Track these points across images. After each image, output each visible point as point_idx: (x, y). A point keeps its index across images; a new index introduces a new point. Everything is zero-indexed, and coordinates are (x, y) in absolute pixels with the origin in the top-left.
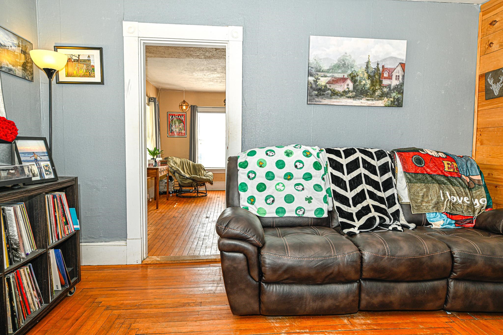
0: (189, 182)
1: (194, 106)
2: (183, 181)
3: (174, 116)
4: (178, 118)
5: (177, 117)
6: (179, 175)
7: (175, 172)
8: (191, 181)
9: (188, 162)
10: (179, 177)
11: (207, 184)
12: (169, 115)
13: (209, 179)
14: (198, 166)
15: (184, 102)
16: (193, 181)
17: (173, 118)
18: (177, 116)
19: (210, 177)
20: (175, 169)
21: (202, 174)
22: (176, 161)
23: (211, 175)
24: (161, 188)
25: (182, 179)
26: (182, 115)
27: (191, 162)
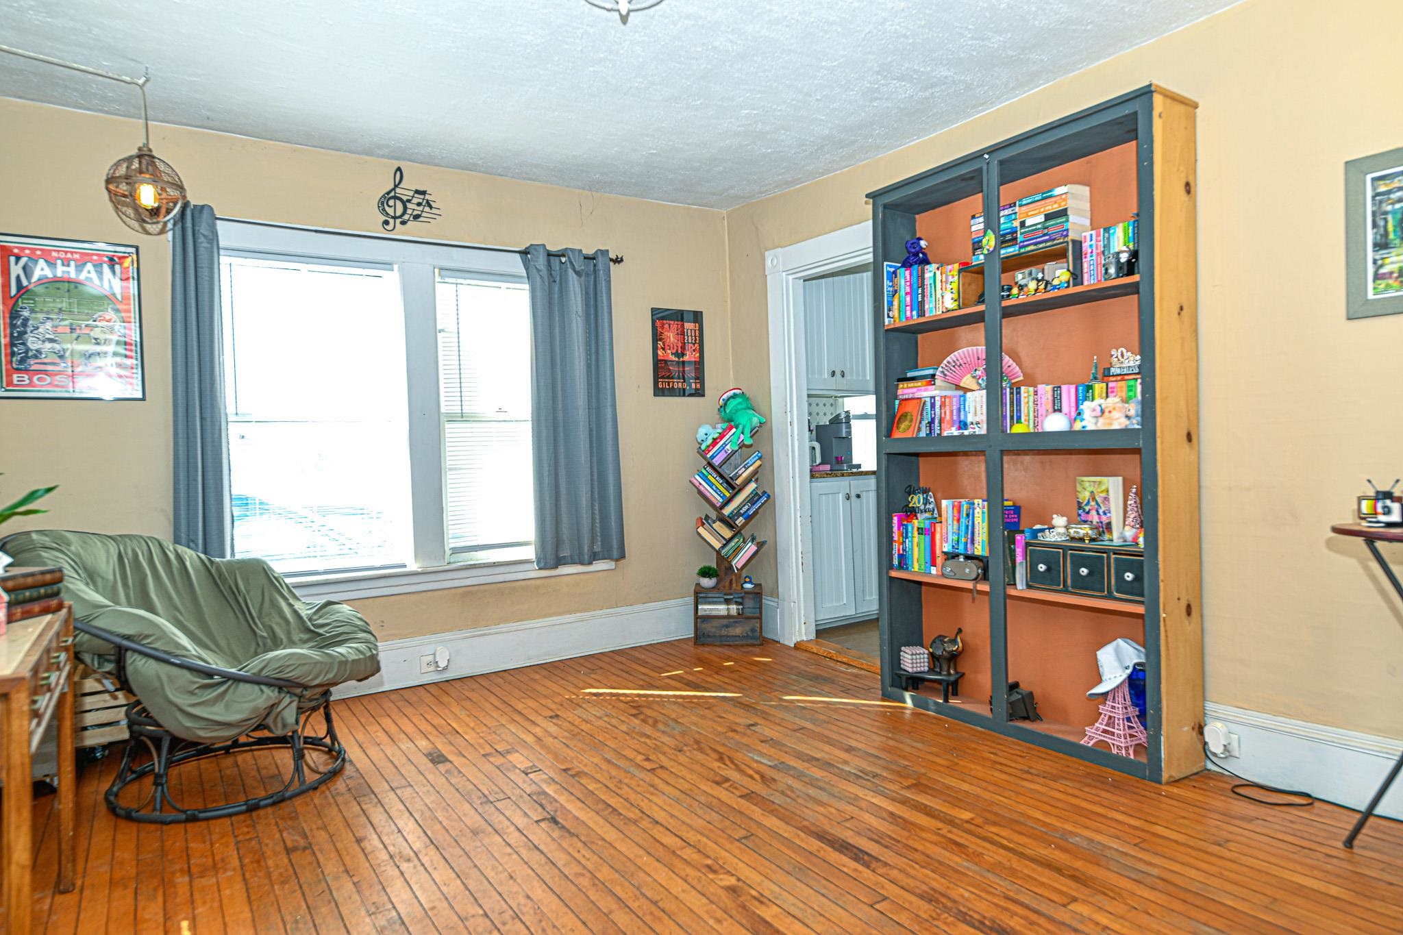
3: (41, 263)
9: (172, 556)
12: (8, 251)
14: (244, 578)
15: (145, 157)
16: (281, 689)
20: (126, 630)
21: (287, 622)
25: (192, 693)
26: (110, 258)
27: (189, 555)
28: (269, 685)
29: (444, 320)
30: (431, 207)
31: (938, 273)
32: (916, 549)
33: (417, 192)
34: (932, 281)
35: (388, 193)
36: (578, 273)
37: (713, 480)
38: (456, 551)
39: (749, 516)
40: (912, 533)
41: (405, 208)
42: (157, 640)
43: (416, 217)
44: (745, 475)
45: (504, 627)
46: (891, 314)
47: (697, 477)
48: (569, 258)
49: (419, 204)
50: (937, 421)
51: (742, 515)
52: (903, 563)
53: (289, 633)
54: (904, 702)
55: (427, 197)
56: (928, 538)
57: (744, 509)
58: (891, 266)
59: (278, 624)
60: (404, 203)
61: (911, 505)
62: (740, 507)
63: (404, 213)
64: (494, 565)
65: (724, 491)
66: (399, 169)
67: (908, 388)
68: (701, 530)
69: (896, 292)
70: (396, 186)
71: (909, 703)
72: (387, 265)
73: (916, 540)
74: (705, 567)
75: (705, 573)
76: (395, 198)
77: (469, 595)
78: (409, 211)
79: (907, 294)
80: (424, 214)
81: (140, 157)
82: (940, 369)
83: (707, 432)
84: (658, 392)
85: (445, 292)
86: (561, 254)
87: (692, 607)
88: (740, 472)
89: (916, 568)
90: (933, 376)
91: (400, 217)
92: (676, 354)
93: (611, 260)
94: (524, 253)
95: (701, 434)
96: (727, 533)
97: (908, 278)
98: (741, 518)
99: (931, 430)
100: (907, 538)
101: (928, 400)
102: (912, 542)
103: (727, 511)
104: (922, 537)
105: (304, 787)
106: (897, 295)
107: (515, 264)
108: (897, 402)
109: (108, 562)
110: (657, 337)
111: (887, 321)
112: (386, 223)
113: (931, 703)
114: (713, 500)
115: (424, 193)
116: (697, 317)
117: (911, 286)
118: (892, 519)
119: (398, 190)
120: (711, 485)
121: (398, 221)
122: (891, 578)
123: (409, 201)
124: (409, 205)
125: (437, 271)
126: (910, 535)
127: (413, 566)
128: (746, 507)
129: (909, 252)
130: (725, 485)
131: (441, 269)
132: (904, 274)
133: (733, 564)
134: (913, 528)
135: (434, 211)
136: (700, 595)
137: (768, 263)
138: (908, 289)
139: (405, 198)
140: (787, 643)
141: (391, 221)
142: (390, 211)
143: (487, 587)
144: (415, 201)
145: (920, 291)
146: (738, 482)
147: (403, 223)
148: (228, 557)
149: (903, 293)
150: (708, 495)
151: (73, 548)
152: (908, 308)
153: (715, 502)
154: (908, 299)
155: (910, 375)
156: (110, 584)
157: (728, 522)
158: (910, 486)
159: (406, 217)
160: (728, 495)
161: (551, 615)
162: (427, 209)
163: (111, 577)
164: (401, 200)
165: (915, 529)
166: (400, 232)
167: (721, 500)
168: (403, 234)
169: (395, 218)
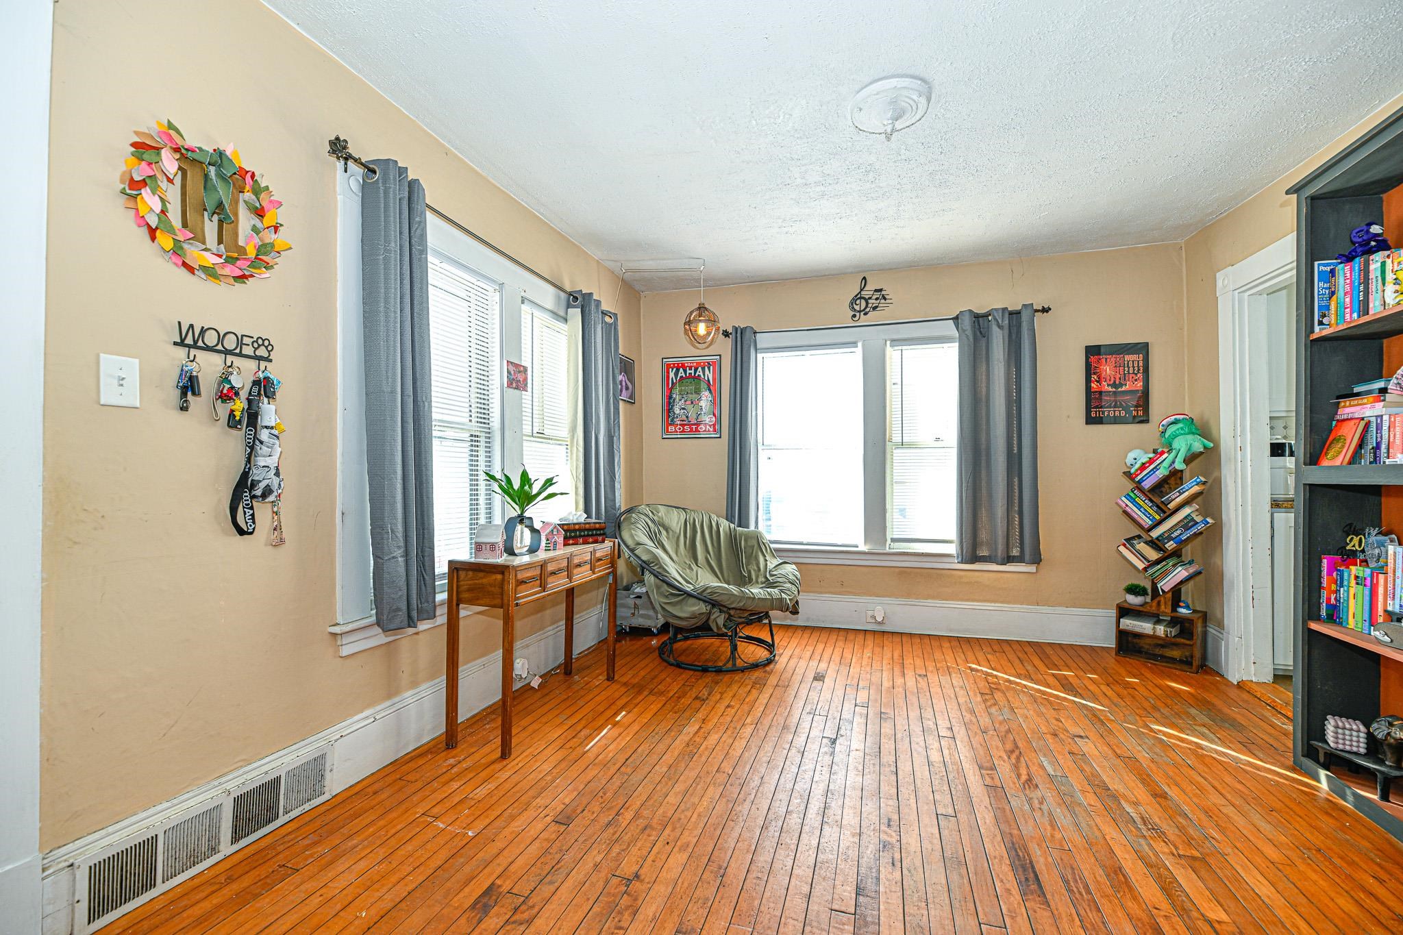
0: (693, 613)
1: (743, 331)
2: (668, 608)
3: (681, 370)
4: (695, 374)
5: (692, 372)
6: (657, 581)
7: (643, 569)
8: (701, 608)
9: (714, 524)
10: (658, 588)
11: (777, 617)
12: (669, 366)
13: (781, 599)
14: (746, 540)
15: (702, 309)
16: (714, 606)
17: (680, 375)
18: (690, 369)
19: (789, 585)
20: (644, 558)
21: (759, 570)
22: (666, 521)
23: (791, 577)
24: (623, 614)
25: (667, 597)
26: (708, 363)
27: (724, 524)
28: (704, 601)
29: (892, 375)
30: (885, 299)
31: (1389, 262)
32: (1352, 601)
33: (876, 291)
34: (1379, 274)
35: (856, 296)
36: (999, 327)
37: (1141, 503)
38: (893, 540)
39: (1182, 541)
40: (1349, 582)
41: (867, 304)
42: (656, 565)
43: (875, 308)
44: (1178, 500)
45: (931, 602)
46: (1325, 321)
47: (1123, 498)
48: (994, 316)
49: (877, 299)
50: (1383, 447)
51: (1173, 539)
52: (1335, 616)
53: (757, 577)
54: (1318, 781)
55: (883, 293)
56: (1367, 591)
57: (1176, 534)
58: (1325, 265)
59: (754, 570)
60: (866, 301)
61: (1348, 548)
62: (1171, 530)
63: (867, 307)
64: (922, 555)
65: (1154, 514)
66: (864, 278)
67: (1351, 406)
68: (1122, 549)
69: (1333, 293)
70: (861, 290)
71: (1324, 785)
72: (854, 344)
73: (1352, 591)
74: (1133, 585)
75: (1133, 590)
76: (861, 298)
77: (904, 573)
78: (870, 305)
79: (1346, 294)
80: (880, 305)
81: (699, 308)
82: (1394, 381)
83: (1137, 457)
84: (1090, 420)
85: (892, 354)
86: (986, 315)
87: (1114, 620)
88: (1173, 497)
89: (1351, 624)
90: (1384, 391)
91: (864, 310)
92: (1114, 385)
93: (1037, 311)
94: (956, 319)
95: (1130, 459)
96: (1153, 555)
97: (1348, 275)
98: (1172, 542)
99: (1375, 457)
100: (1342, 586)
101: (1373, 419)
102: (1348, 592)
103: (1155, 534)
104: (1360, 587)
105: (735, 669)
106: (1335, 297)
107: (950, 329)
108: (1334, 423)
109: (678, 523)
110: (1089, 370)
111: (1317, 328)
112: (854, 316)
113: (1348, 792)
114: (1142, 522)
115: (881, 290)
116: (1143, 349)
117: (1351, 284)
118: (1321, 562)
119: (863, 293)
120: (1139, 507)
121: (862, 313)
122: (1311, 631)
123: (870, 298)
124: (870, 301)
125: (888, 343)
126: (1346, 583)
127: (863, 547)
128: (1179, 532)
129: (1354, 243)
130: (1155, 508)
131: (893, 341)
132: (1343, 270)
133: (1159, 586)
134: (1349, 575)
135: (888, 301)
136: (1124, 611)
137: (1219, 283)
138: (1348, 288)
139: (867, 297)
140: (1230, 679)
141: (858, 314)
142: (857, 308)
143: (918, 570)
144: (874, 297)
145: (1362, 288)
146: (1171, 506)
147: (866, 314)
148: (752, 527)
149: (1341, 293)
150: (1136, 516)
151: (660, 514)
152: (1348, 310)
153: (1143, 523)
154: (1348, 300)
155: (1356, 390)
156: (676, 535)
157: (1155, 544)
158: (1350, 525)
159: (868, 310)
160: (1158, 517)
161: (973, 600)
162: (883, 301)
163: (678, 531)
164: (864, 298)
165: (1353, 577)
166: (864, 320)
167: (1150, 523)
168: (865, 322)
169: (860, 312)
